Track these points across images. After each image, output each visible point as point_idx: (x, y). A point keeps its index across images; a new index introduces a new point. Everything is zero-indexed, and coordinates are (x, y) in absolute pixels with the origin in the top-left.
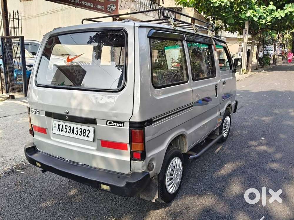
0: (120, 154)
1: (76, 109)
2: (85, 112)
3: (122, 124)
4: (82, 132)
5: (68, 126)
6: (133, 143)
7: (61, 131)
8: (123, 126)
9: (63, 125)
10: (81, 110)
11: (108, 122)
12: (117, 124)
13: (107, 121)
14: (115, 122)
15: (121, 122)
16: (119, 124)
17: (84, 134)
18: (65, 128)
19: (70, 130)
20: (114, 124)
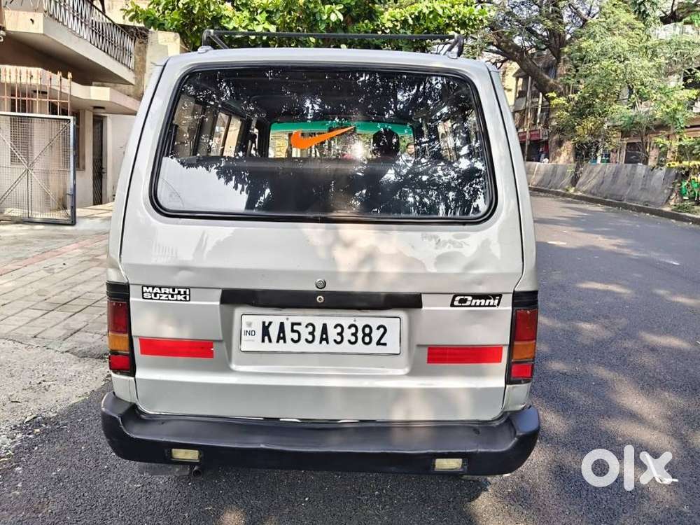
0: (481, 374)
1: (354, 275)
2: (389, 279)
3: (494, 299)
4: (360, 335)
5: (304, 325)
6: (516, 343)
7: (278, 342)
8: (498, 305)
9: (282, 325)
10: (373, 275)
11: (458, 298)
12: (483, 301)
13: (456, 296)
14: (475, 296)
15: (494, 296)
16: (488, 301)
17: (367, 339)
18: (293, 331)
19: (312, 333)
20: (474, 301)
